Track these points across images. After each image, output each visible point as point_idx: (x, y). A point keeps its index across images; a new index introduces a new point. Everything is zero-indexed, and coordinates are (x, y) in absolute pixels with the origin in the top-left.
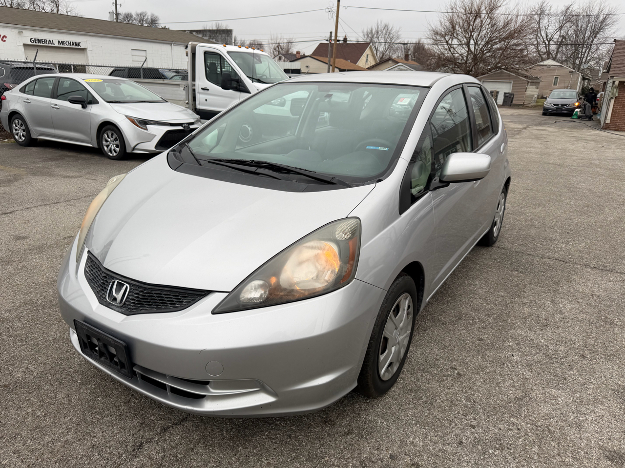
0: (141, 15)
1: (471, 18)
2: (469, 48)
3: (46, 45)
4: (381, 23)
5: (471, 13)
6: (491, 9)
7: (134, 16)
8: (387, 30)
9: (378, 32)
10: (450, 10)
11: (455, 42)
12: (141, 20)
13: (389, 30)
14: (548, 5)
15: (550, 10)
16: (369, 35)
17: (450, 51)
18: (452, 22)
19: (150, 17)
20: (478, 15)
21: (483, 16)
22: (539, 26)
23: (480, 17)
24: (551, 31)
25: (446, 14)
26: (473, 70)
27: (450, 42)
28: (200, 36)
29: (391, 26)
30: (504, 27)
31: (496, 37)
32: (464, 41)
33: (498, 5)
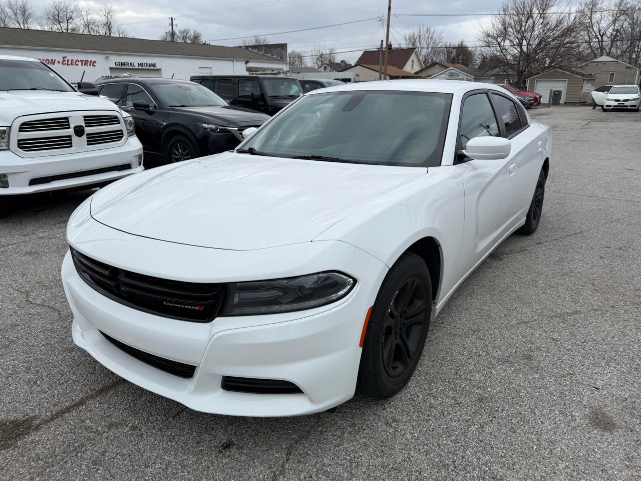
0: (184, 32)
1: (523, 19)
2: (521, 48)
3: (128, 67)
4: (423, 27)
5: (523, 14)
6: (544, 9)
7: (177, 34)
8: (430, 33)
9: (420, 37)
10: (502, 12)
11: (507, 43)
12: (184, 38)
13: (432, 33)
16: (411, 41)
17: (502, 52)
18: (503, 24)
19: (192, 34)
20: (530, 15)
21: (535, 16)
22: (591, 20)
23: (532, 17)
25: (499, 17)
26: (526, 70)
27: (502, 44)
28: (256, 51)
30: (557, 26)
31: (549, 37)
32: (516, 41)
33: (551, 4)
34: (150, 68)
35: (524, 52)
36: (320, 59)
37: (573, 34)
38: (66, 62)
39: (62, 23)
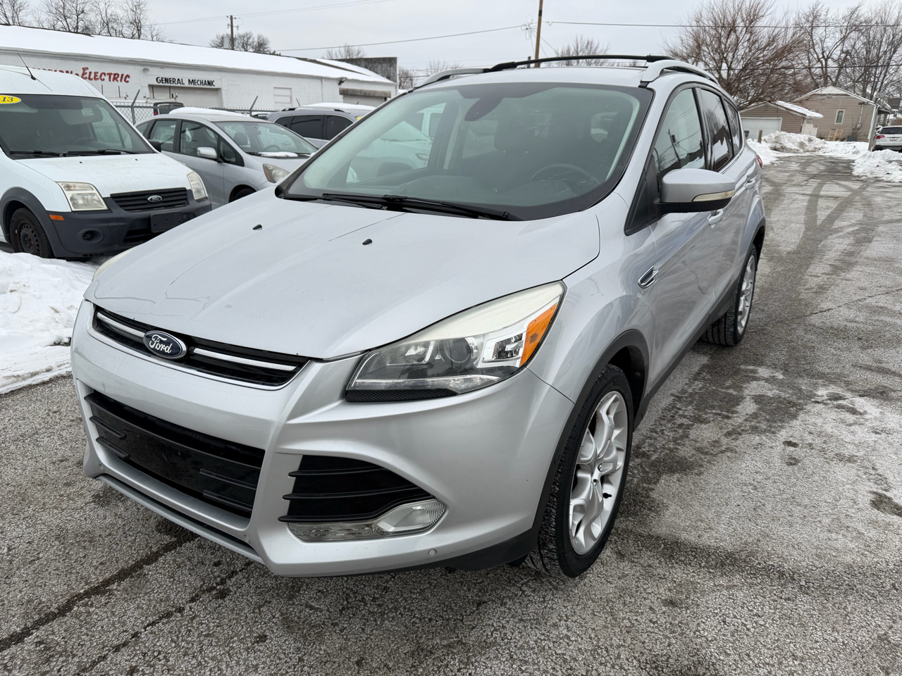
0: (244, 37)
1: (723, 33)
3: (174, 85)
4: (582, 39)
5: (723, 27)
6: (752, 18)
8: (591, 48)
10: (694, 23)
12: (243, 45)
13: (593, 49)
18: (696, 40)
19: (256, 39)
20: (733, 28)
21: (740, 29)
22: (811, 38)
23: (735, 31)
24: (829, 44)
25: (689, 29)
30: (768, 45)
31: (758, 59)
32: (712, 64)
33: (761, 14)
34: (206, 86)
35: (722, 77)
37: (790, 56)
38: (87, 75)
39: (70, 18)
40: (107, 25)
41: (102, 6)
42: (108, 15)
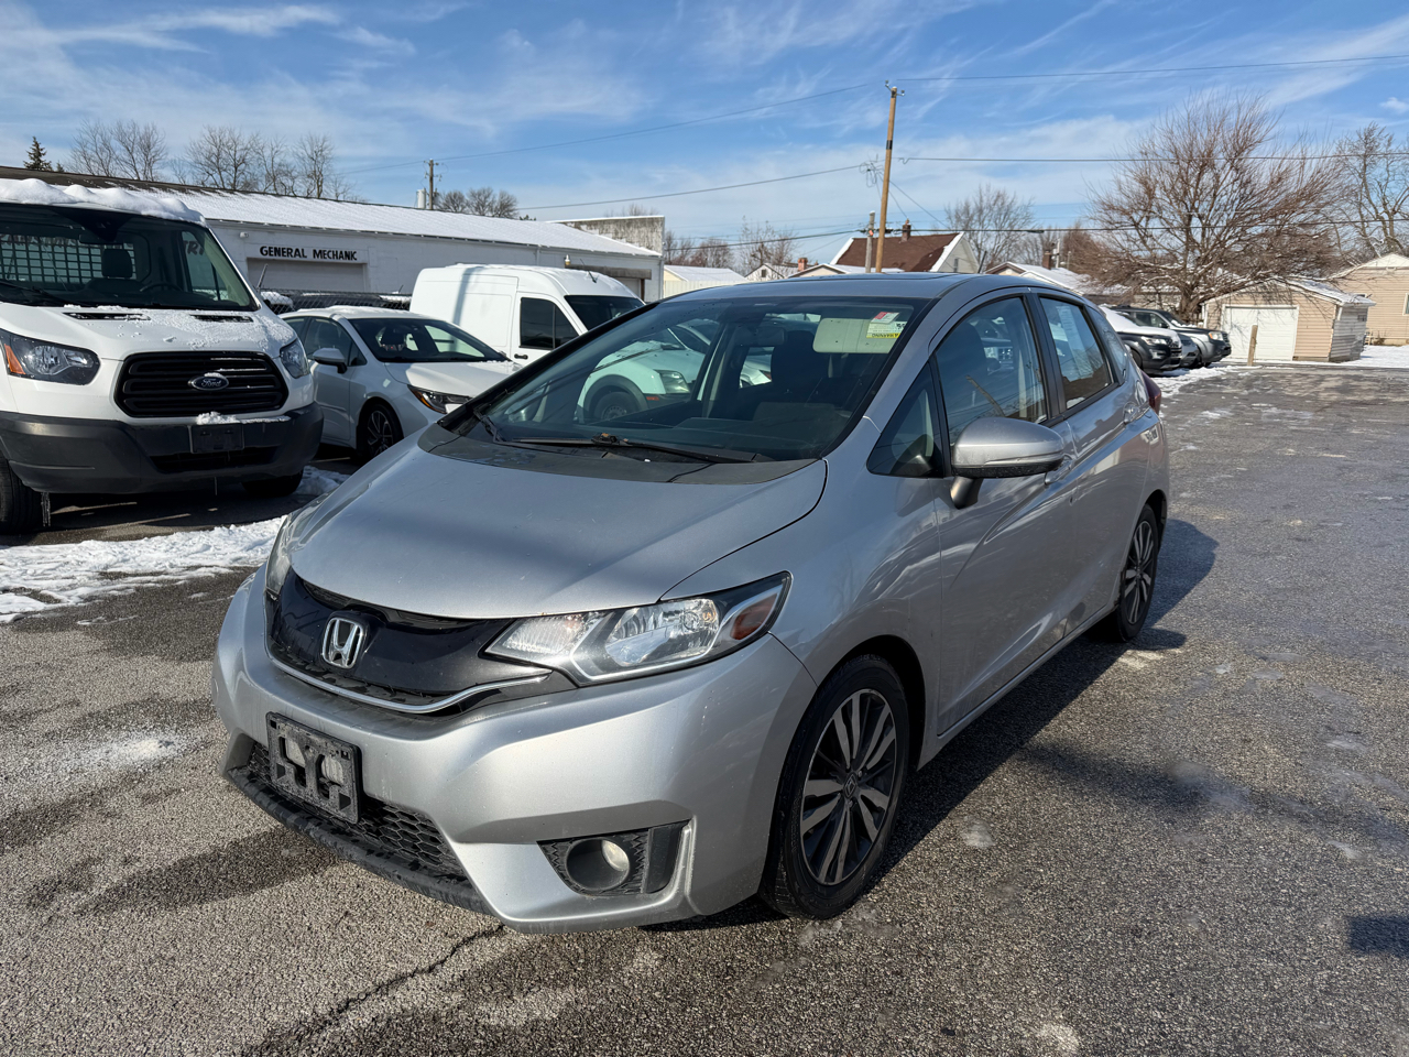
0: (479, 195)
1: (1191, 171)
2: (1190, 238)
3: (290, 258)
4: (988, 190)
5: (1191, 159)
6: (1240, 149)
7: (467, 198)
8: (1003, 204)
9: (981, 211)
11: (1155, 223)
12: (480, 206)
13: (1007, 204)
14: (1384, 134)
15: (1389, 145)
16: (963, 218)
17: (1144, 242)
18: (1144, 182)
19: (497, 199)
20: (1206, 163)
21: (1219, 163)
22: (1364, 181)
23: (1213, 167)
24: (1394, 191)
25: (1131, 165)
26: (1203, 284)
27: (1143, 224)
29: (1012, 196)
30: (1272, 185)
31: (1254, 210)
32: (1177, 221)
33: (1256, 138)
34: (341, 261)
35: (1194, 241)
36: (759, 255)
39: (225, 170)
40: (274, 179)
41: (267, 153)
42: (276, 166)
